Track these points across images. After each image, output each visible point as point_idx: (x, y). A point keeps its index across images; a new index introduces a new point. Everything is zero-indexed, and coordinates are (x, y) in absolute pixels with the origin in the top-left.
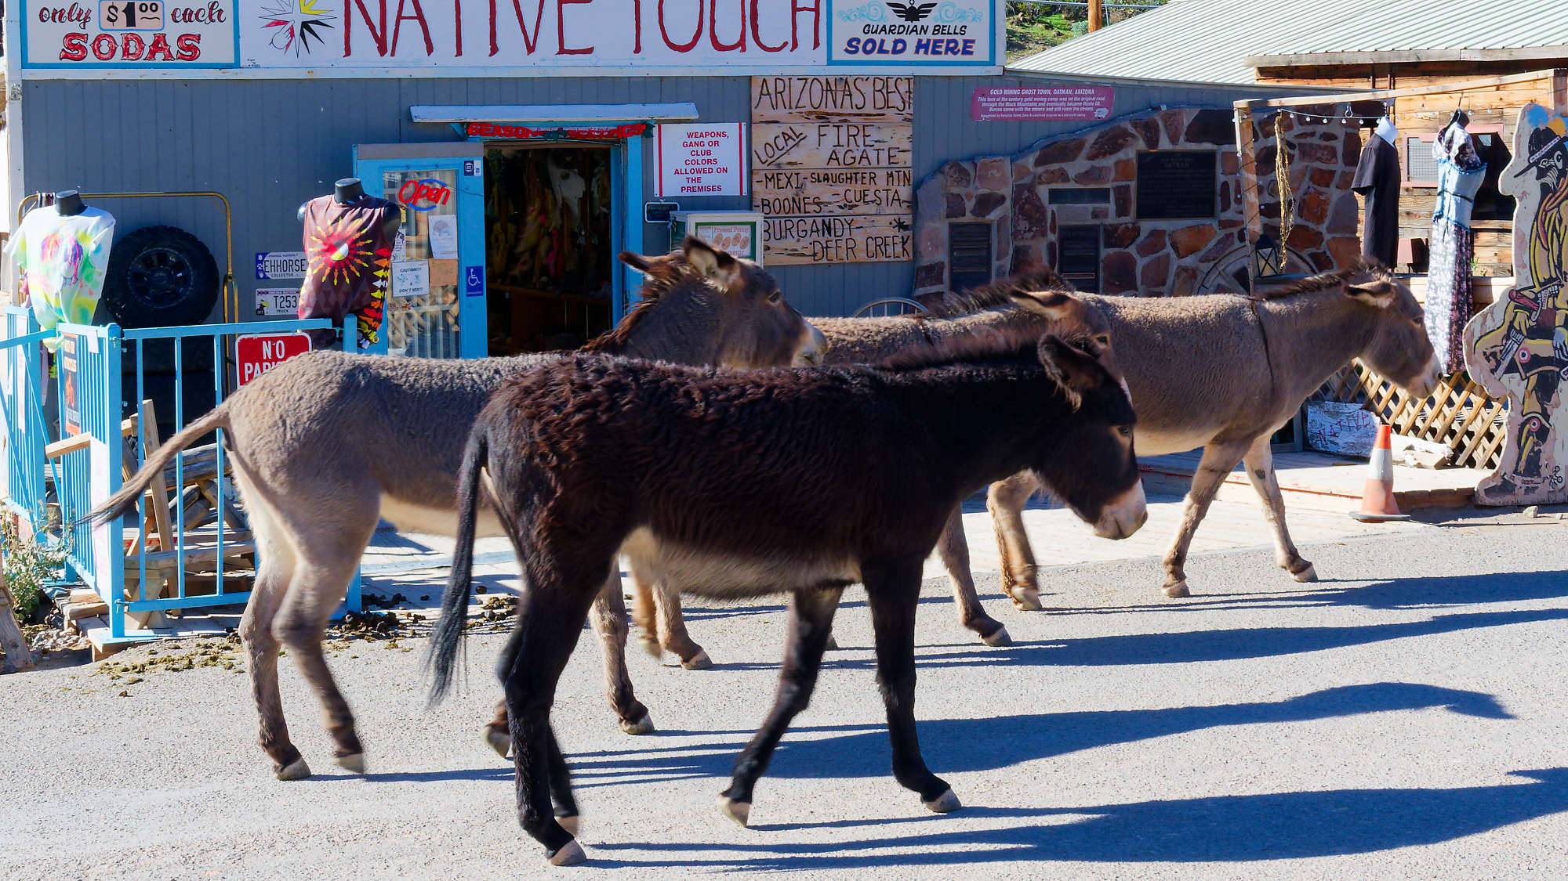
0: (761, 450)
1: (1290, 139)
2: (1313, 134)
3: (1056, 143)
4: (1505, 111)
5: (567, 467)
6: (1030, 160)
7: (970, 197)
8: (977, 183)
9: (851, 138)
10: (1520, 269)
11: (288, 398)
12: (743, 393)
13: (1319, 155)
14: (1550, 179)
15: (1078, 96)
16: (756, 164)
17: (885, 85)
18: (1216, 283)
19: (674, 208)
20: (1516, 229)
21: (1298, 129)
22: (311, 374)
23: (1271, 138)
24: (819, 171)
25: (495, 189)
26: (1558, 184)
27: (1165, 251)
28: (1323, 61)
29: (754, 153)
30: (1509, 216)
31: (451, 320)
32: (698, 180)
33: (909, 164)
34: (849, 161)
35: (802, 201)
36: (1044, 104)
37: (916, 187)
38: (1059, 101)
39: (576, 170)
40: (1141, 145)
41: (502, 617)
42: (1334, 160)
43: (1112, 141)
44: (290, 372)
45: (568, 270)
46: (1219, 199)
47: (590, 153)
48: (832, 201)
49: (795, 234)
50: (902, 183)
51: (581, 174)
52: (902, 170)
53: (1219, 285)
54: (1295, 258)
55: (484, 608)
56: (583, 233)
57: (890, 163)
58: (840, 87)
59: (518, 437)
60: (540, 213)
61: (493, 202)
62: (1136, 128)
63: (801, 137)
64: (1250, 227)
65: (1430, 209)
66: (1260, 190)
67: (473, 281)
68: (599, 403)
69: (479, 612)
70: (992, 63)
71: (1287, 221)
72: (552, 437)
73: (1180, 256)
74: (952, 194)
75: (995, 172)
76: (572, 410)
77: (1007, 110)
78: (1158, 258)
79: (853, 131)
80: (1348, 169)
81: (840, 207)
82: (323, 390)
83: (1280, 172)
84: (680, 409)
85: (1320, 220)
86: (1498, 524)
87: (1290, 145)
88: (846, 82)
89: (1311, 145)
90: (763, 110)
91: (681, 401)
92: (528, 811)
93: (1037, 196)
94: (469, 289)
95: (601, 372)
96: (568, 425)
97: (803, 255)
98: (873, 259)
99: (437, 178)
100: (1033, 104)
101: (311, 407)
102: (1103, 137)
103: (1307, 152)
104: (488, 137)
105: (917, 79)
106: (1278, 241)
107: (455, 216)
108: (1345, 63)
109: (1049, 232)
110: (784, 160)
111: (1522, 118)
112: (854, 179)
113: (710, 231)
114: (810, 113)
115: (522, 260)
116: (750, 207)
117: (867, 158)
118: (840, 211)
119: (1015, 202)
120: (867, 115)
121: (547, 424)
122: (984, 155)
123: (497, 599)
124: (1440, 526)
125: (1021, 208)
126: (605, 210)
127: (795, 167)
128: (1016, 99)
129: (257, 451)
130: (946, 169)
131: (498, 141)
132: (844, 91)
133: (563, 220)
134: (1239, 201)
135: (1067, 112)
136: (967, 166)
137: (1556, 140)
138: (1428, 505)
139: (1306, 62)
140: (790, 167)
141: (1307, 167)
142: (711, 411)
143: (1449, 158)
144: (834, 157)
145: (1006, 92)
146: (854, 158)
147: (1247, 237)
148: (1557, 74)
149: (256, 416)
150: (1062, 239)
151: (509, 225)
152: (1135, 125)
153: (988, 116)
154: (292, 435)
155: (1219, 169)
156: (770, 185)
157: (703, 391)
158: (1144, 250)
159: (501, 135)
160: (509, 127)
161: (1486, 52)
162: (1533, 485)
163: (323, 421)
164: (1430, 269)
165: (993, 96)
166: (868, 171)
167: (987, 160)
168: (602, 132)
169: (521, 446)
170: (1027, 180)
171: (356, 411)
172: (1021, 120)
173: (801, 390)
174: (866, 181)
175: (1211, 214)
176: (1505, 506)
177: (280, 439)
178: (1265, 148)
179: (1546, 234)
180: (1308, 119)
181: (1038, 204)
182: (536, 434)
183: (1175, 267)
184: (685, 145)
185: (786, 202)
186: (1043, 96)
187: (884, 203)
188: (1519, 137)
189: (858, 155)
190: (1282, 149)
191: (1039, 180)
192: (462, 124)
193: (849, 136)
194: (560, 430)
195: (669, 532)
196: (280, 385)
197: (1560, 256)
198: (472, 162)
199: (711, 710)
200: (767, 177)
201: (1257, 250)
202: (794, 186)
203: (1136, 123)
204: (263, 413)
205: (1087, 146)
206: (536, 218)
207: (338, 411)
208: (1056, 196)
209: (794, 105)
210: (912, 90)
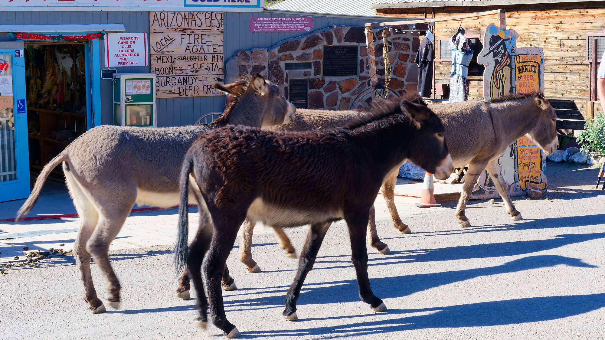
0: (307, 165)
1: (390, 41)
2: (399, 38)
3: (287, 42)
4: (481, 28)
5: (230, 172)
6: (276, 50)
7: (249, 66)
8: (253, 61)
9: (196, 40)
10: (486, 97)
11: (96, 147)
12: (298, 142)
13: (402, 47)
14: (499, 57)
15: (297, 21)
16: (152, 52)
17: (211, 16)
18: (358, 104)
19: (115, 72)
20: (485, 79)
21: (393, 36)
22: (105, 135)
23: (381, 40)
24: (181, 55)
25: (31, 64)
26: (502, 59)
27: (336, 91)
28: (404, 6)
29: (151, 47)
30: (481, 74)
31: (11, 125)
32: (126, 59)
33: (222, 52)
34: (195, 50)
35: (174, 69)
36: (282, 25)
37: (226, 62)
38: (289, 24)
39: (69, 55)
40: (325, 43)
41: (36, 260)
42: (408, 50)
43: (312, 42)
44: (94, 135)
45: (66, 101)
46: (359, 67)
47: (76, 46)
48: (187, 69)
49: (171, 84)
50: (219, 60)
51: (71, 57)
52: (219, 54)
53: (359, 105)
54: (392, 93)
55: (27, 257)
56: (73, 84)
57: (213, 52)
58: (191, 17)
59: (208, 159)
60: (52, 75)
61: (30, 70)
62: (323, 35)
63: (173, 39)
64: (372, 79)
65: (449, 71)
66: (377, 63)
67: (20, 106)
68: (242, 145)
69: (25, 259)
70: (258, 6)
71: (388, 77)
72: (224, 159)
73: (342, 93)
74: (242, 65)
75: (260, 55)
76: (230, 148)
77: (266, 27)
78: (333, 94)
79: (197, 37)
80: (414, 54)
81: (191, 71)
82: (111, 143)
83: (385, 55)
84: (275, 148)
85: (402, 76)
86: (478, 207)
87: (389, 43)
88: (193, 15)
89: (399, 43)
90: (155, 27)
91: (275, 144)
92: (216, 317)
93: (280, 66)
94: (19, 110)
95: (241, 132)
96: (230, 154)
97: (175, 93)
98: (207, 95)
99: (2, 59)
100: (277, 25)
101: (107, 150)
102: (308, 39)
103: (397, 46)
104: (26, 39)
105: (226, 13)
106: (384, 86)
107: (11, 76)
108: (413, 7)
109: (285, 82)
110: (165, 50)
111: (487, 31)
112: (197, 59)
113: (131, 83)
114: (177, 29)
115: (44, 97)
116: (150, 72)
117: (203, 49)
118: (191, 73)
119: (270, 68)
120: (203, 29)
121: (221, 154)
122: (256, 48)
123: (33, 253)
124: (453, 209)
125: (273, 72)
126: (82, 73)
127: (170, 53)
128: (270, 23)
129: (84, 171)
130: (239, 54)
131: (31, 41)
132: (192, 18)
133: (63, 77)
134: (367, 68)
135: (292, 28)
136: (248, 53)
137: (501, 40)
138: (448, 200)
139: (397, 6)
140: (168, 53)
141: (397, 53)
142: (287, 148)
143: (457, 48)
144: (188, 49)
145: (265, 19)
146: (197, 49)
147: (371, 84)
148: (501, 12)
149: (82, 155)
150: (291, 86)
151: (38, 80)
152: (322, 35)
153: (257, 30)
154: (99, 163)
155: (359, 54)
156: (159, 61)
157: (283, 140)
158: (327, 90)
159: (32, 38)
160: (36, 34)
161: (473, 2)
162: (492, 190)
163: (113, 156)
164: (450, 97)
165: (259, 21)
166: (204, 55)
167: (257, 50)
168: (80, 37)
169: (210, 163)
170: (275, 59)
171: (126, 151)
172: (272, 32)
173: (319, 140)
174: (203, 59)
175: (356, 74)
176: (480, 200)
177: (94, 165)
178: (379, 44)
179: (497, 81)
180: (397, 32)
181: (279, 69)
182: (216, 158)
183: (340, 97)
184: (119, 43)
185: (166, 69)
186: (282, 21)
187: (211, 70)
188: (485, 39)
189: (199, 48)
190: (386, 45)
191: (280, 59)
192: (14, 33)
193: (195, 39)
194: (227, 156)
195: (269, 200)
196: (91, 141)
197: (503, 91)
198: (19, 51)
199: (132, 299)
200: (157, 58)
201: (375, 89)
202: (170, 62)
203: (323, 33)
204: (85, 154)
205: (302, 43)
206: (51, 77)
207: (119, 151)
208: (288, 66)
209: (169, 25)
210: (223, 18)
